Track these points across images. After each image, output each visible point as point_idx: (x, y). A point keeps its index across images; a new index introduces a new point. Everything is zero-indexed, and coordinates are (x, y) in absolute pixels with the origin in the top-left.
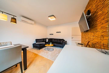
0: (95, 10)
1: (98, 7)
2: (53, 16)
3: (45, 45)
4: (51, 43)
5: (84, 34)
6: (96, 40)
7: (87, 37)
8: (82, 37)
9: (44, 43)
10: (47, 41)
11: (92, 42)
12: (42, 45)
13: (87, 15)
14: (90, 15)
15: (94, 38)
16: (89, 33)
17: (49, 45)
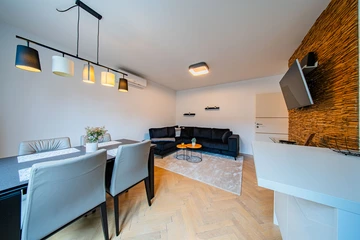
0: (329, 56)
1: (336, 52)
2: (204, 64)
3: (178, 146)
4: (194, 140)
5: (297, 114)
6: (332, 131)
7: (309, 124)
8: (290, 122)
9: (173, 140)
10: (178, 134)
11: (321, 135)
12: (168, 145)
13: (305, 66)
14: (316, 65)
15: (325, 125)
16: (315, 113)
17: (188, 146)
